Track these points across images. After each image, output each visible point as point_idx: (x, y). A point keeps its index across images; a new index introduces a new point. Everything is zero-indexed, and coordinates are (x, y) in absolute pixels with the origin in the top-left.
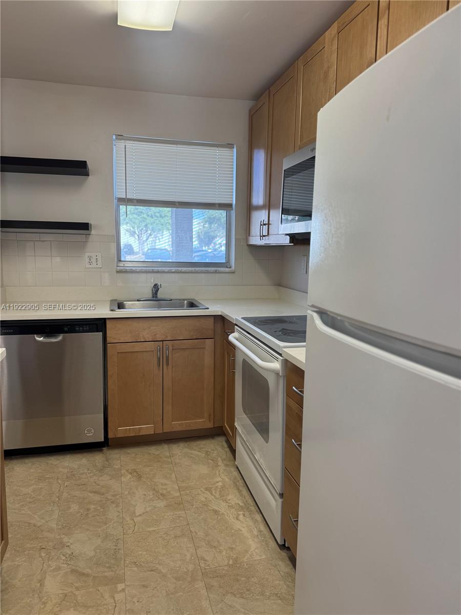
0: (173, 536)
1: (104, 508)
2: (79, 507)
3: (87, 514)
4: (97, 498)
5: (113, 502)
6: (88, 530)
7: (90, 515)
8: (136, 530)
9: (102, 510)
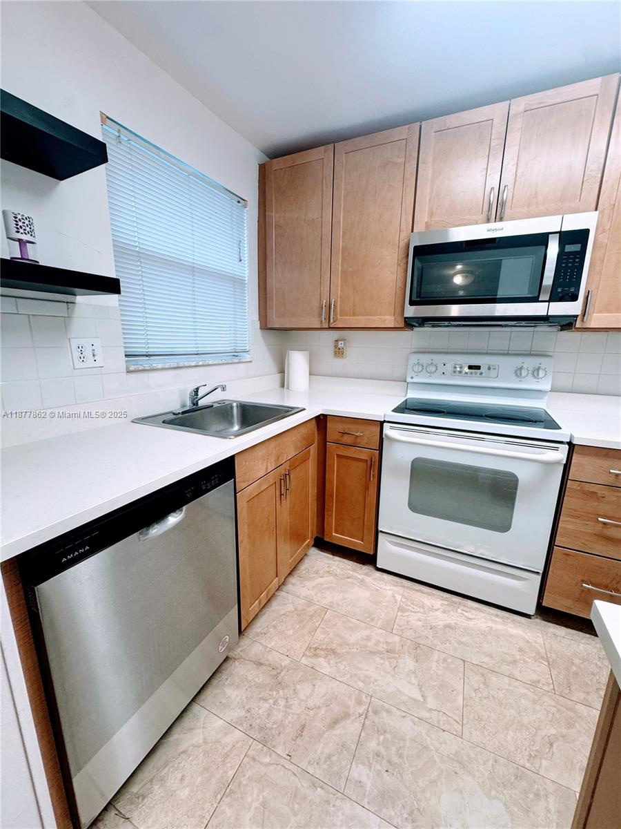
0: (482, 686)
1: (385, 732)
2: (363, 764)
3: (389, 761)
4: (351, 728)
5: (376, 712)
6: (433, 782)
7: (395, 759)
8: (457, 719)
9: (388, 736)
